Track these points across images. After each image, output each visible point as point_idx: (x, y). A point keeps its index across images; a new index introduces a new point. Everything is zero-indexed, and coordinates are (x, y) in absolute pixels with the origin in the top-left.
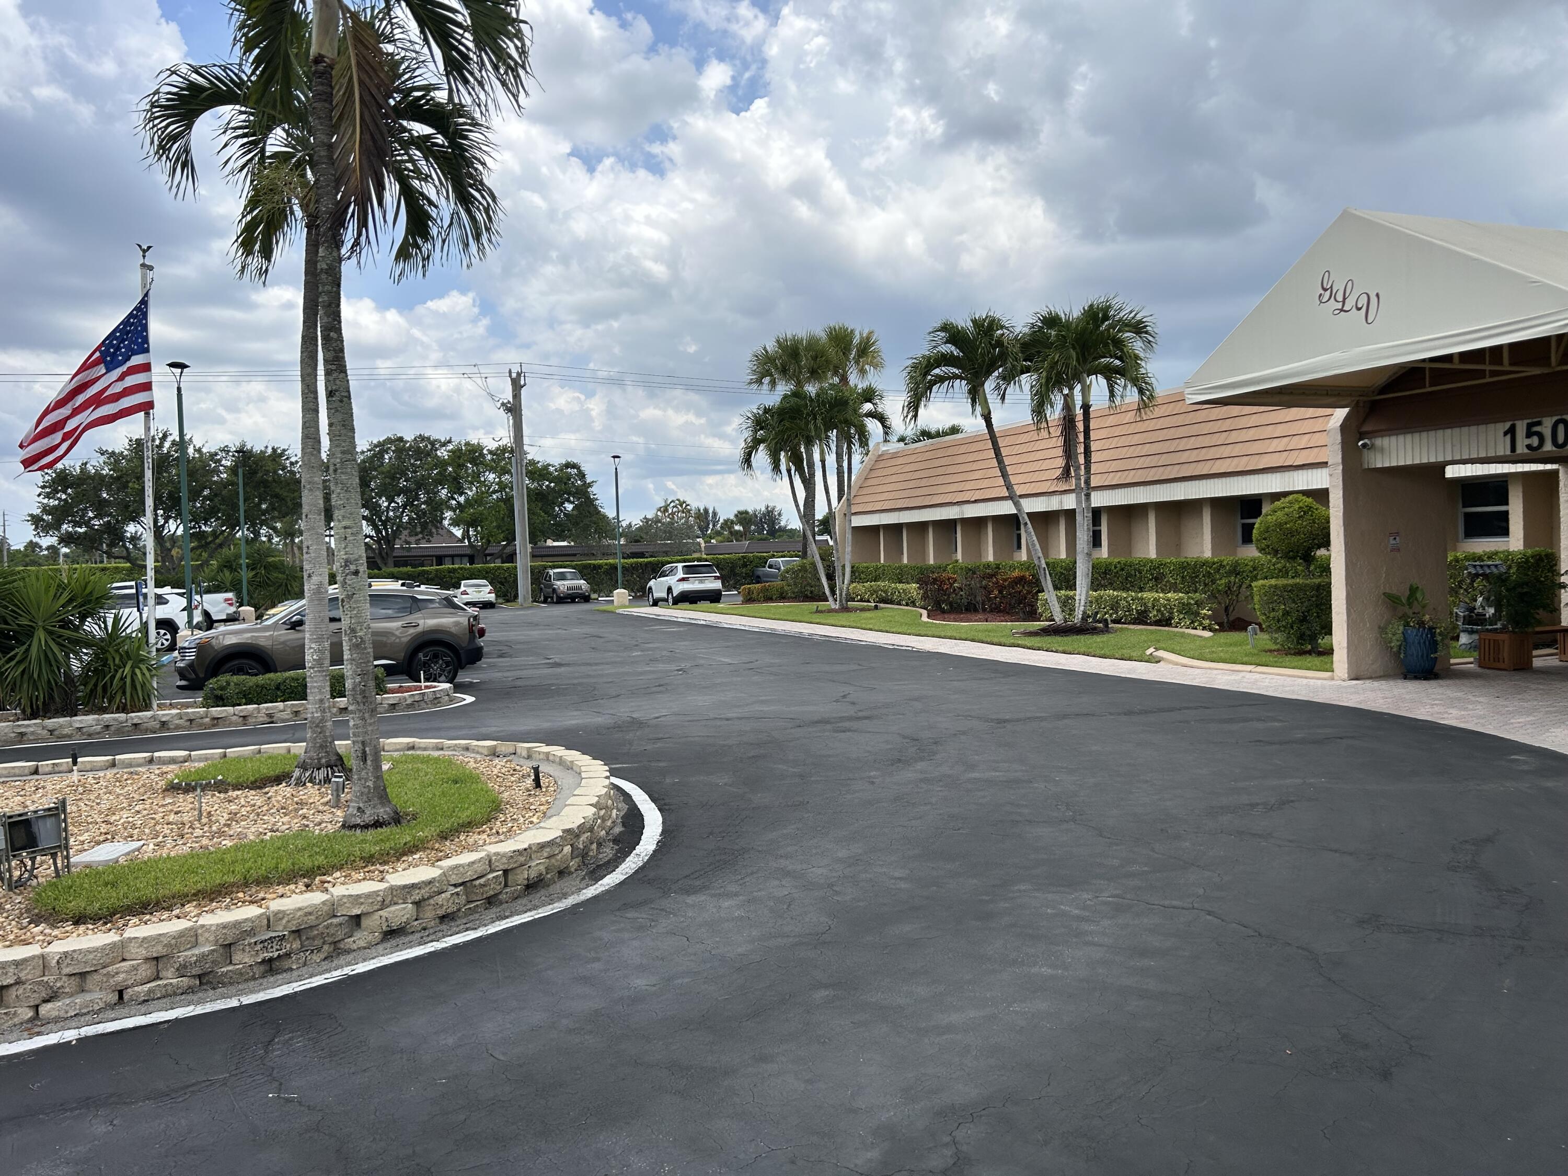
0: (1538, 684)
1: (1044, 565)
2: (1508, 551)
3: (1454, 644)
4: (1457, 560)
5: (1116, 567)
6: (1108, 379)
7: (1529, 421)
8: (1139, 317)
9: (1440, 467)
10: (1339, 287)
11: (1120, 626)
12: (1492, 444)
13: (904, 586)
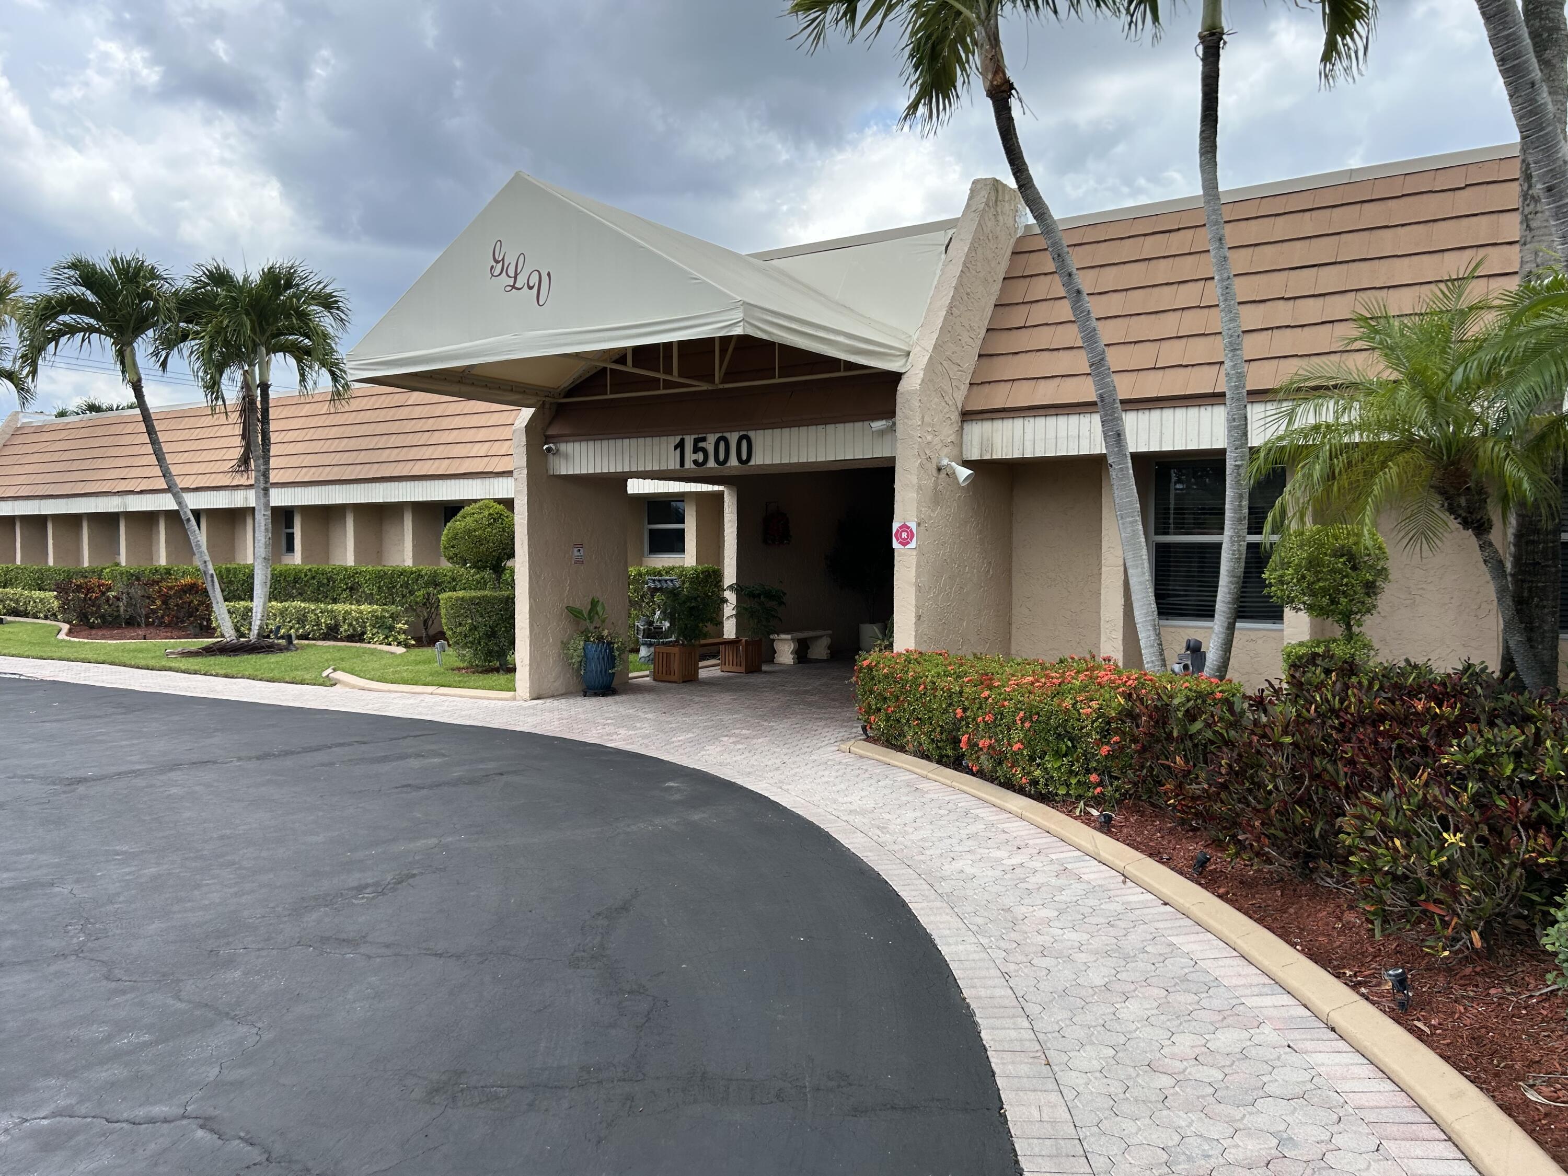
0: (702, 696)
1: (211, 571)
2: (682, 567)
3: (632, 657)
4: (640, 574)
5: (306, 575)
6: (299, 361)
7: (696, 436)
8: (328, 290)
9: (620, 480)
10: (510, 260)
11: (306, 642)
12: (664, 457)
13: (42, 594)
